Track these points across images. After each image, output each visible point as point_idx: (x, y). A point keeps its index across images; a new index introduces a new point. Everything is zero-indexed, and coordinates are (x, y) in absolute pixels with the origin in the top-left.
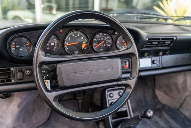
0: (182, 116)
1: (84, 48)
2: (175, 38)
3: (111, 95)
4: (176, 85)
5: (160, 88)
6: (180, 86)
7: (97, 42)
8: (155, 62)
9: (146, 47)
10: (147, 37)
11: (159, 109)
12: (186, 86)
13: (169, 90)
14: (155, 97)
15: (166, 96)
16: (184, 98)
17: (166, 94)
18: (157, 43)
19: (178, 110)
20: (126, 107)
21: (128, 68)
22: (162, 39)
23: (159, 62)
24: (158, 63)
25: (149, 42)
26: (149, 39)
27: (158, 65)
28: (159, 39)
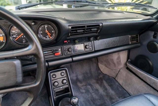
0: (117, 83)
1: (2, 41)
2: (101, 25)
3: (54, 76)
4: (112, 60)
5: (102, 62)
6: (115, 61)
7: (16, 34)
8: (87, 47)
9: (71, 35)
10: (69, 26)
11: (101, 78)
12: (120, 61)
13: (108, 64)
14: (98, 69)
15: (106, 68)
16: (119, 70)
17: (106, 66)
18: (82, 31)
19: (115, 79)
20: (68, 84)
21: (61, 55)
22: (87, 26)
23: (92, 46)
24: (90, 48)
25: (72, 31)
26: (72, 28)
27: (91, 49)
28: (84, 27)
